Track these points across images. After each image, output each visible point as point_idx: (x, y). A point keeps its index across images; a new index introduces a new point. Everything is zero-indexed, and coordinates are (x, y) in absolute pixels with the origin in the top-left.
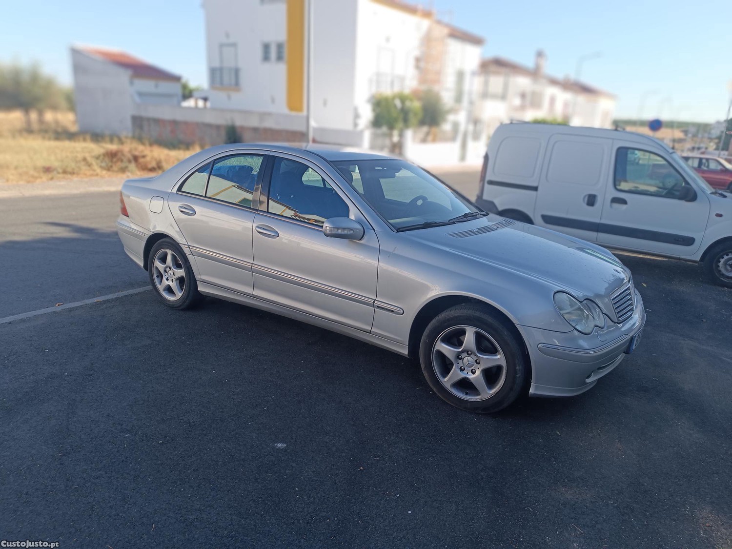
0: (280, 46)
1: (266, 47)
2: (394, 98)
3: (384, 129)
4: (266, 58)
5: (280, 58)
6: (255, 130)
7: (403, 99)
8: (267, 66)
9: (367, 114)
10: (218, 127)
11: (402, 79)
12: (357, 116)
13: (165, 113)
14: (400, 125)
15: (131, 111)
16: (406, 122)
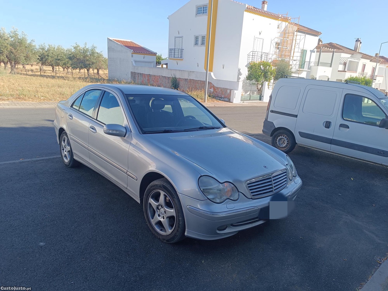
0: (203, 38)
1: (197, 38)
2: (260, 64)
3: (254, 81)
4: (196, 44)
5: (203, 44)
6: (186, 80)
7: (266, 65)
8: (196, 47)
9: (245, 72)
10: (169, 78)
11: (267, 54)
12: (240, 74)
13: (146, 70)
14: (262, 79)
15: (131, 70)
16: (266, 78)
